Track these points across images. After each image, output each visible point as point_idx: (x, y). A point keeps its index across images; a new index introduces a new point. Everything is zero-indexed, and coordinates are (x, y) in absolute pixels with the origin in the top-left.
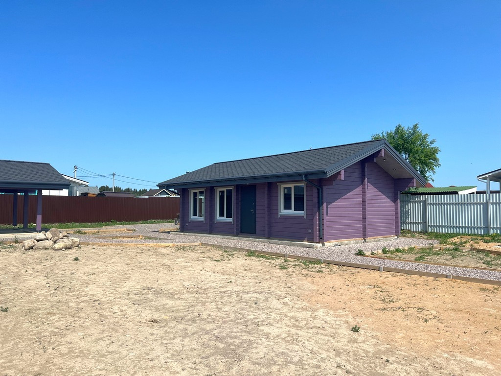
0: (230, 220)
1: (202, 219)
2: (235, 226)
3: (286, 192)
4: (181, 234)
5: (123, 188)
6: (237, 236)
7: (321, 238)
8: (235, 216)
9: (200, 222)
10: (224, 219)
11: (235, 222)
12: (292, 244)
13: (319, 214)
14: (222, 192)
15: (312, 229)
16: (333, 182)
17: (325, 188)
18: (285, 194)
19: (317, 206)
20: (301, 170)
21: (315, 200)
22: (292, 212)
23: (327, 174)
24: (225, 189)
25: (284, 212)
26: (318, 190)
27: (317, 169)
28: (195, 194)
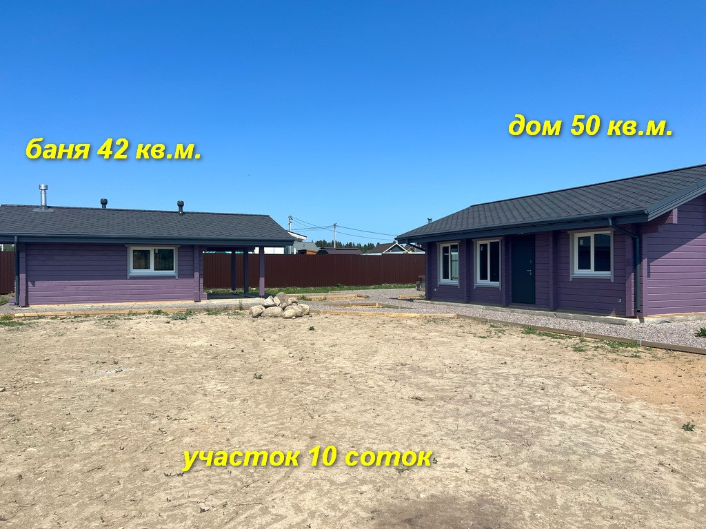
0: (496, 284)
1: (456, 282)
2: (504, 292)
3: (581, 244)
4: (428, 303)
5: (344, 243)
6: (507, 305)
7: (639, 311)
8: (504, 279)
9: (454, 287)
10: (488, 282)
11: (504, 287)
12: (591, 318)
13: (635, 276)
14: (485, 246)
15: (624, 298)
16: (659, 227)
17: (644, 237)
18: (580, 247)
19: (632, 263)
20: (607, 211)
21: (629, 255)
22: (591, 273)
23: (649, 216)
24: (488, 242)
25: (578, 273)
26: (634, 240)
27: (632, 208)
28: (446, 250)
